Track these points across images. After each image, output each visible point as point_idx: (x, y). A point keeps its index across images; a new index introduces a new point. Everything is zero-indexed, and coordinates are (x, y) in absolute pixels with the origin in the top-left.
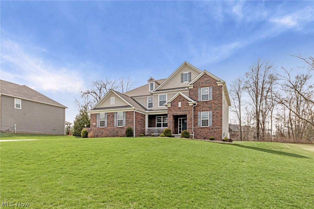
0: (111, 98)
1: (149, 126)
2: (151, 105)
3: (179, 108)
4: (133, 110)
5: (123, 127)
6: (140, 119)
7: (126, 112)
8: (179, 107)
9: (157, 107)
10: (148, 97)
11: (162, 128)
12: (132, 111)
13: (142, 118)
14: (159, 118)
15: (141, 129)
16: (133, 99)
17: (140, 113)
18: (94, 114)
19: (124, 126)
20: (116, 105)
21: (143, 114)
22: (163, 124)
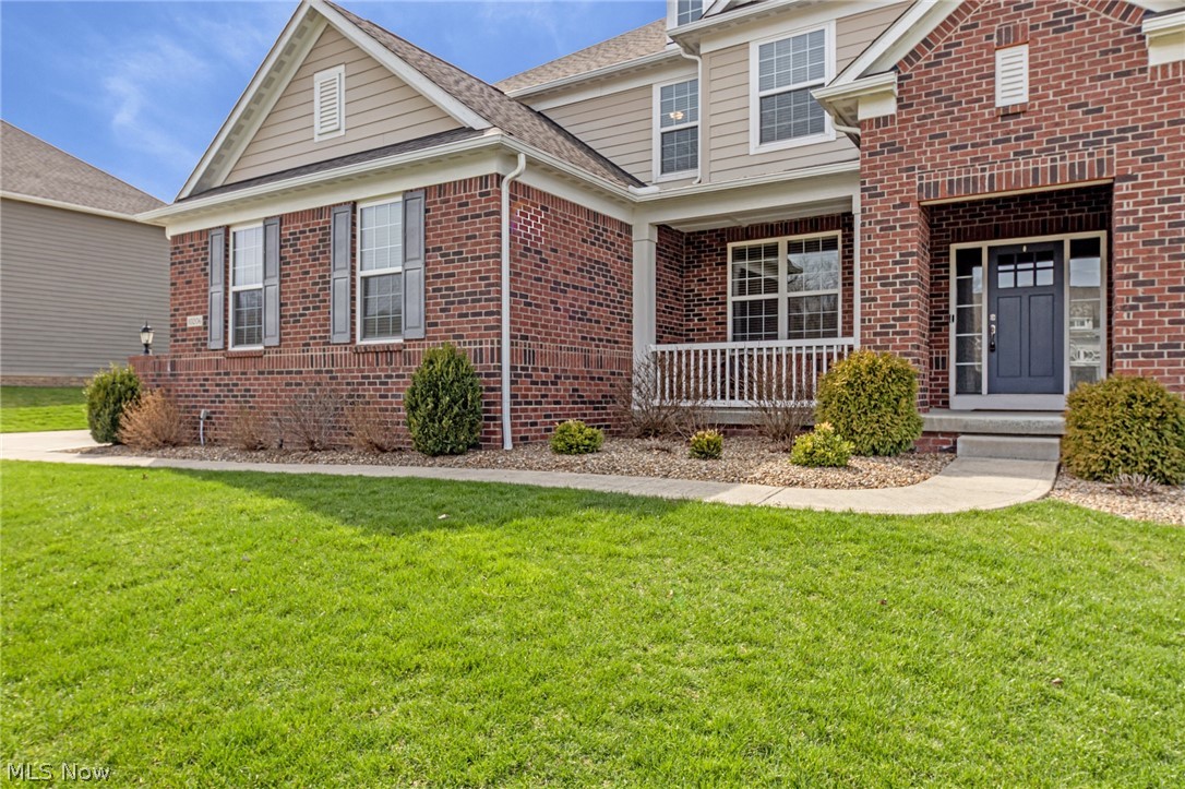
0: (319, 78)
1: (664, 333)
2: (680, 149)
3: (1007, 114)
4: (491, 167)
5: (399, 350)
6: (573, 264)
7: (426, 190)
8: (1000, 102)
9: (740, 150)
10: (658, 83)
11: (783, 343)
12: (484, 180)
13: (602, 254)
14: (755, 253)
15: (587, 363)
16: (539, 114)
17: (577, 208)
18: (191, 234)
19: (410, 334)
20: (353, 136)
21: (605, 219)
22: (794, 304)
